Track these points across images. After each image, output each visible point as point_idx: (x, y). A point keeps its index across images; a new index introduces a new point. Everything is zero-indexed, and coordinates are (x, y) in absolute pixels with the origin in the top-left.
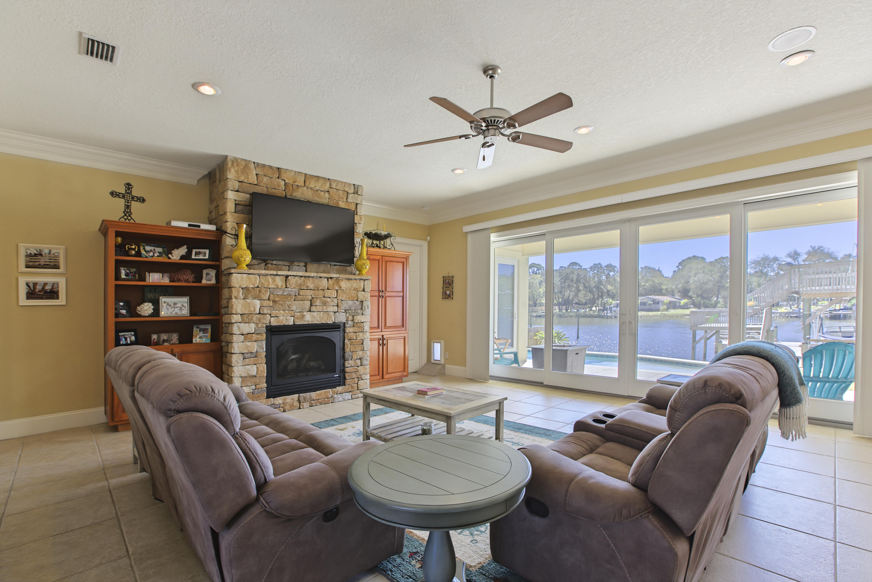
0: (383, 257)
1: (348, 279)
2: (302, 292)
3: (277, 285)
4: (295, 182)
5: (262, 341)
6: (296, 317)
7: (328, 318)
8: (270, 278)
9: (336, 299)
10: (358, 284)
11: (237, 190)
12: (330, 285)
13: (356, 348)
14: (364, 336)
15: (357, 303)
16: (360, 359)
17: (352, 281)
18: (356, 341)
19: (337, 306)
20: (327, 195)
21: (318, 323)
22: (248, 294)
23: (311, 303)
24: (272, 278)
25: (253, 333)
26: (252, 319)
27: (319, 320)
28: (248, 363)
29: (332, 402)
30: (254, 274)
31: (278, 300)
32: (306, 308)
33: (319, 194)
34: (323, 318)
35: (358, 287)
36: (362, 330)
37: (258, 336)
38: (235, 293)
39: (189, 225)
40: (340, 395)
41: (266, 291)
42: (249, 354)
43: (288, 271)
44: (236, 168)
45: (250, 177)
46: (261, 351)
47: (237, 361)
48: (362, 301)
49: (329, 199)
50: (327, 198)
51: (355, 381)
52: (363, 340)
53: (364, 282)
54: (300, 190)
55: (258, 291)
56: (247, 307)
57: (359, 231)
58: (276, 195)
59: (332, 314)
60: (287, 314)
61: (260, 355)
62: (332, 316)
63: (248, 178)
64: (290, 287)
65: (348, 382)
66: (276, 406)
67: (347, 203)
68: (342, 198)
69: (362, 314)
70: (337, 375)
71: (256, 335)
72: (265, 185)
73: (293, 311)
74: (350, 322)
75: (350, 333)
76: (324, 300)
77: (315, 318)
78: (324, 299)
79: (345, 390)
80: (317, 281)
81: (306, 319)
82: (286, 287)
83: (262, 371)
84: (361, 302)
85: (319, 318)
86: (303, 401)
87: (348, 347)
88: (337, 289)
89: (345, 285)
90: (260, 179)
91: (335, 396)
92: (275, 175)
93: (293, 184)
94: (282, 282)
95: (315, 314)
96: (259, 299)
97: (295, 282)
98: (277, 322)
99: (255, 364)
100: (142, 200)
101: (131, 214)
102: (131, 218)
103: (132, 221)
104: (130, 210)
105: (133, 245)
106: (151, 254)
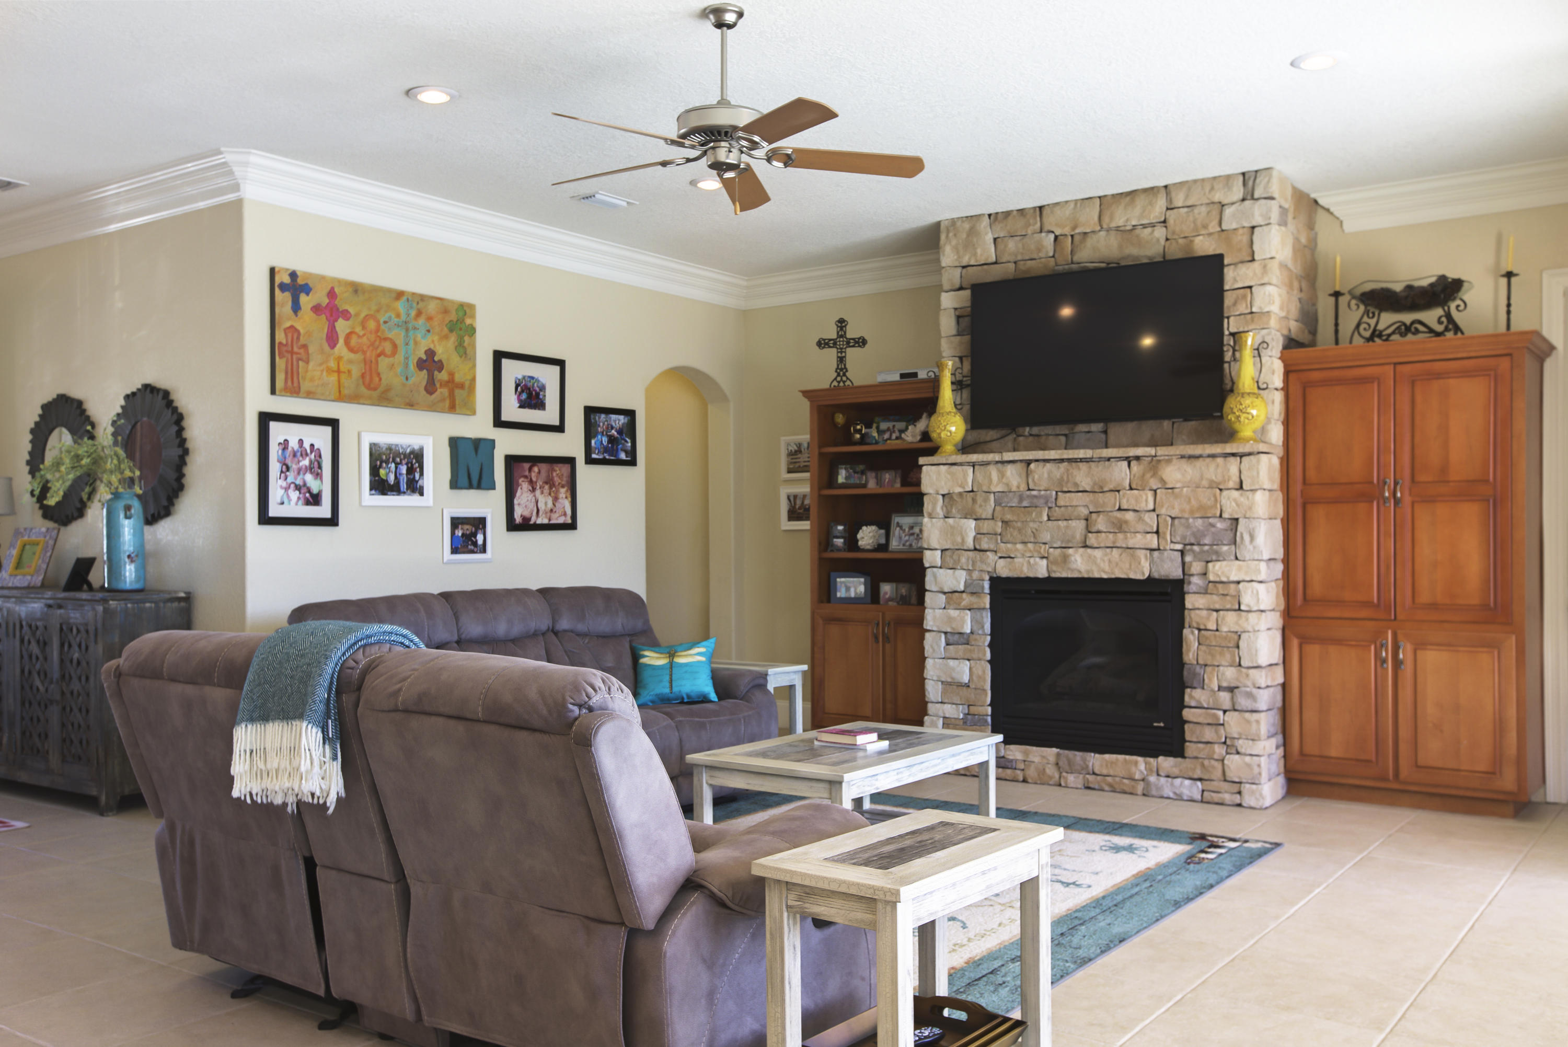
0: (1399, 368)
1: (1191, 457)
2: (1063, 499)
3: (1007, 485)
4: (1074, 228)
5: (982, 611)
6: (1051, 558)
7: (1130, 565)
8: (994, 472)
9: (1154, 515)
10: (1219, 470)
11: (958, 286)
12: (1134, 476)
13: (1213, 656)
14: (1240, 622)
15: (1220, 525)
16: (1231, 690)
17: (1199, 463)
18: (1215, 636)
19: (1157, 532)
20: (1160, 233)
21: (1105, 576)
22: (952, 506)
23: (1087, 526)
24: (999, 470)
25: (963, 592)
26: (959, 560)
27: (1107, 568)
28: (953, 655)
29: (1144, 795)
30: (961, 464)
31: (1012, 519)
32: (1073, 537)
33: (1138, 236)
34: (1117, 564)
35: (1219, 478)
36: (1232, 605)
37: (973, 599)
38: (928, 504)
40: (1167, 781)
41: (986, 500)
42: (957, 636)
44: (954, 242)
45: (979, 251)
46: (980, 632)
47: (932, 646)
48: (1237, 520)
49: (1167, 239)
50: (1158, 240)
51: (1214, 752)
52: (1240, 636)
53: (1241, 462)
54: (1090, 242)
55: (970, 500)
56: (949, 536)
57: (1260, 308)
58: (1033, 275)
59: (1142, 554)
60: (1030, 551)
61: (976, 640)
62: (1143, 560)
63: (975, 254)
64: (1036, 488)
65: (1190, 749)
66: (1007, 764)
67: (1223, 235)
68: (1205, 227)
69: (1237, 558)
70: (1162, 724)
71: (969, 596)
72: (1012, 259)
73: (1043, 546)
74: (1195, 580)
75: (1197, 612)
76: (1116, 518)
77: (1096, 563)
78: (1119, 515)
79: (1181, 771)
80: (1096, 469)
81: (1073, 566)
82: (1029, 489)
83: (979, 677)
84: (1234, 522)
85: (1107, 564)
86: (1067, 768)
87: (1189, 650)
88: (1155, 488)
89: (1178, 476)
90: (1001, 246)
91: (1153, 779)
92: (1031, 228)
93: (1072, 233)
94: (1020, 475)
95: (1098, 553)
96: (975, 517)
97: (1046, 475)
98: (1010, 570)
99: (969, 660)
100: (861, 342)
101: (847, 371)
102: (847, 378)
103: (848, 383)
104: (845, 365)
105: (858, 424)
106: (886, 436)
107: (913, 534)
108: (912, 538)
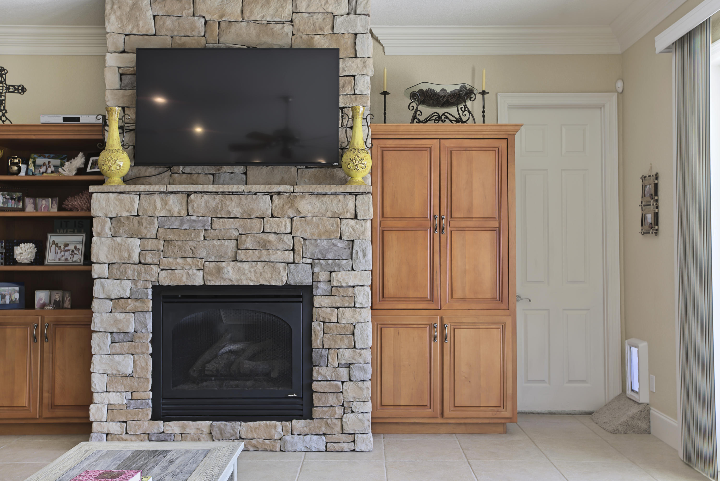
0: (442, 141)
1: (318, 194)
2: (217, 224)
3: (170, 211)
4: (222, 16)
5: (145, 314)
6: (207, 270)
7: (272, 275)
8: (158, 200)
9: (290, 237)
10: (340, 205)
11: (121, 49)
12: (276, 207)
13: (335, 342)
14: (355, 316)
15: (340, 245)
16: (349, 366)
17: (326, 199)
18: (336, 326)
19: (293, 250)
20: (288, 28)
21: (251, 284)
22: (119, 228)
23: (237, 244)
24: (162, 199)
25: (129, 298)
26: (126, 272)
27: (253, 278)
28: (119, 351)
29: (281, 450)
30: (129, 193)
31: (173, 239)
32: (226, 253)
33: (272, 29)
34: (261, 274)
35: (340, 211)
36: (350, 303)
37: (138, 304)
38: (97, 226)
39: (65, 119)
40: (300, 439)
41: (151, 223)
42: (122, 335)
43: (213, 184)
44: (118, 13)
45: (141, 23)
46: (143, 331)
47: (99, 345)
48: (353, 241)
49: (293, 35)
50: (287, 34)
51: (335, 413)
52: (355, 326)
53: (356, 199)
54: (233, 29)
55: (136, 223)
56: (117, 252)
57: (361, 91)
58: (187, 47)
59: (281, 266)
60: (189, 264)
61: (140, 337)
62: (282, 271)
63: (138, 26)
64: (195, 214)
65: (317, 412)
66: (167, 438)
67: (334, 37)
68: (322, 29)
69: (353, 269)
70: (295, 395)
71: (134, 301)
72: (169, 33)
73: (200, 260)
74: (322, 285)
75: (323, 309)
76: (262, 238)
77: (244, 274)
78: (263, 236)
79: (310, 429)
80: (247, 201)
81: (226, 276)
82: (188, 215)
83: (142, 368)
84: (351, 243)
85: (253, 274)
86: (219, 436)
87: (317, 338)
88: (291, 217)
89: (309, 208)
90: (160, 22)
91: (288, 438)
92: (186, 11)
93: (220, 20)
94: (181, 204)
95: (246, 266)
96: (140, 237)
97: (203, 204)
98: (171, 279)
99: (132, 354)
100: (21, 90)
101: (6, 112)
102: (7, 118)
103: (7, 122)
104: (4, 107)
105: (16, 158)
106: (43, 169)
107: (68, 250)
108: (67, 253)
